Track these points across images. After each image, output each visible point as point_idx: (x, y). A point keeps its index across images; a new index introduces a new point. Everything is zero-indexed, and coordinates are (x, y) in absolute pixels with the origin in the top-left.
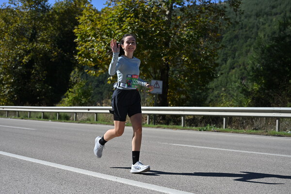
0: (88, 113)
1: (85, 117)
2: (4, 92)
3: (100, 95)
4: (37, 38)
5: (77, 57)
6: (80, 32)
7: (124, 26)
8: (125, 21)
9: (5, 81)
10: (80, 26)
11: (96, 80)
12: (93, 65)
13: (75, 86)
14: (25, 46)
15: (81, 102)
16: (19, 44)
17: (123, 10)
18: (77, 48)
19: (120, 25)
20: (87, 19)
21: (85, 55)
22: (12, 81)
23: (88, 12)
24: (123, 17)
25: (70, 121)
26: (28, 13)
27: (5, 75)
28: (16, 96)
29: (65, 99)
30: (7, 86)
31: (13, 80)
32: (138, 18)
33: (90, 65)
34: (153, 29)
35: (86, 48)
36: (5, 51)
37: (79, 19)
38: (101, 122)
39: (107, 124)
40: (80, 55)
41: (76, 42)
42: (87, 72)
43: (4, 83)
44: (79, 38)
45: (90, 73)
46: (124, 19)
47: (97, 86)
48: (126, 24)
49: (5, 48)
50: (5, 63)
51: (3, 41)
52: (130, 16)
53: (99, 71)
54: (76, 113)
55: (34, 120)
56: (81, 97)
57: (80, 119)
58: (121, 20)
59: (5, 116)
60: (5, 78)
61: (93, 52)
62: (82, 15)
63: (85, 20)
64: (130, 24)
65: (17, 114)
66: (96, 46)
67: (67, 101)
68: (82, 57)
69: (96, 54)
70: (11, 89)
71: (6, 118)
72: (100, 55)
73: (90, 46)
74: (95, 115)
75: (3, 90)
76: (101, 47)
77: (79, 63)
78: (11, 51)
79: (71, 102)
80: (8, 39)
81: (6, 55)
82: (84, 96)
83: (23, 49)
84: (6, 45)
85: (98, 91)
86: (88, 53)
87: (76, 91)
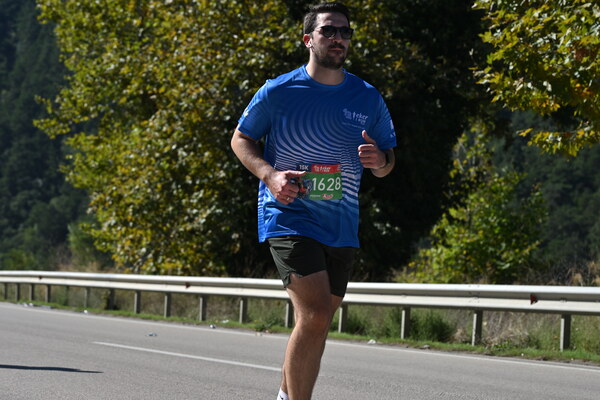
0: (527, 311)
1: (517, 330)
2: (191, 220)
3: (575, 238)
5: (486, 77)
9: (194, 178)
11: (558, 173)
12: (555, 106)
13: (472, 197)
14: (275, 33)
15: (494, 266)
18: (487, 37)
21: (521, 64)
22: (222, 174)
25: (455, 346)
27: (195, 149)
28: (235, 236)
29: (428, 253)
31: (226, 171)
33: (539, 109)
35: (522, 33)
36: (195, 54)
38: (584, 351)
40: (498, 66)
41: (482, 13)
42: (529, 136)
43: (190, 182)
45: (542, 143)
47: (564, 198)
49: (196, 43)
50: (194, 102)
51: (187, 16)
53: (581, 133)
54: (479, 311)
56: (497, 245)
57: (496, 339)
59: (194, 318)
60: (194, 165)
61: (554, 53)
65: (241, 311)
66: (568, 25)
67: (438, 263)
68: (506, 74)
69: (567, 61)
70: (218, 207)
71: (198, 324)
72: (586, 64)
73: (540, 26)
74: (563, 321)
75: (189, 210)
76: (588, 26)
77: (497, 98)
78: (218, 57)
79: (452, 267)
80: (208, 7)
81: (201, 73)
82: (509, 242)
83: (267, 49)
84: (200, 29)
85: (570, 219)
86: (532, 56)
87: (475, 218)
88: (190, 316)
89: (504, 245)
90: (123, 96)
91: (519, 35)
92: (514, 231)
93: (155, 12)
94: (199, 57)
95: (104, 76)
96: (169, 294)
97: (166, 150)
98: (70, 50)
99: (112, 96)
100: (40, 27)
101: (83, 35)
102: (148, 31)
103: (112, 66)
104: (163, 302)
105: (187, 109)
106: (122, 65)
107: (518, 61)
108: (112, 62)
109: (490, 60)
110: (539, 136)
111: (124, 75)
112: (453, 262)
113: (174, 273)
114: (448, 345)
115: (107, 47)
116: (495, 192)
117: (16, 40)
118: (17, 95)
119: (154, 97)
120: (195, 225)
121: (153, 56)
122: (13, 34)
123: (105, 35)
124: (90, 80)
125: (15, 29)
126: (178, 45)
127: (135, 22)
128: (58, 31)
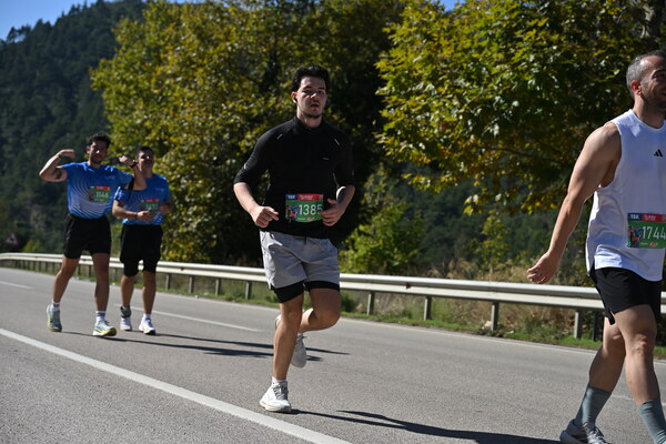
0: (406, 294)
1: (397, 306)
2: (187, 226)
3: (445, 247)
4: (280, 82)
5: (383, 139)
6: (393, 69)
7: (518, 55)
8: (521, 40)
9: (190, 197)
10: (395, 53)
11: (436, 204)
12: (427, 160)
13: (375, 218)
14: (248, 103)
15: (389, 264)
16: (233, 99)
17: (517, 9)
18: (385, 113)
19: (507, 50)
20: (416, 32)
21: (406, 132)
23: (418, 13)
24: (516, 29)
25: (356, 315)
26: (258, 14)
27: (191, 178)
28: (215, 236)
29: (346, 253)
30: (195, 208)
31: (213, 193)
32: (560, 31)
33: (417, 161)
34: (603, 63)
35: (408, 112)
36: (194, 115)
37: (393, 32)
38: (441, 322)
39: (457, 330)
40: (391, 133)
41: (382, 97)
42: (410, 178)
43: (188, 200)
44: (389, 84)
45: (418, 183)
46: (518, 34)
47: (439, 221)
48: (524, 46)
49: (196, 108)
50: (194, 146)
51: (190, 89)
52: (535, 26)
53: (443, 178)
54: (373, 293)
55: (259, 304)
56: (392, 250)
57: (383, 312)
58: (509, 36)
59: (186, 291)
60: (191, 189)
61: (428, 125)
62: (400, 21)
63: (410, 34)
64: (536, 48)
65: (218, 288)
66: (437, 108)
67: (352, 260)
68: (396, 138)
69: (436, 131)
70: (206, 217)
71: (189, 295)
72: (448, 134)
73: (419, 108)
74: (426, 301)
75: (185, 219)
76: (450, 110)
77: (389, 153)
78: (211, 118)
79: (362, 263)
80: (204, 84)
81: (198, 128)
82: (399, 248)
83: (241, 114)
84: (199, 99)
85: (442, 235)
86: (413, 127)
87: (378, 231)
88: (183, 288)
89: (396, 250)
90: (144, 140)
91: (405, 113)
92: (403, 240)
93: (169, 86)
94: (197, 117)
95: (133, 127)
96: (170, 274)
97: (173, 178)
98: (112, 108)
99: (139, 141)
100: (94, 92)
101: (121, 99)
102: (165, 98)
103: (139, 121)
104: (165, 279)
105: (187, 152)
106: (145, 120)
107: (404, 129)
108: (138, 117)
109: (386, 128)
110: (416, 179)
111: (146, 128)
112: (362, 260)
113: (174, 260)
114: (351, 314)
115: (136, 107)
116: (391, 215)
117: (78, 100)
118: (77, 137)
119: (166, 143)
120: (190, 229)
121: (167, 115)
122: (76, 96)
123: (135, 100)
124: (123, 129)
125: (77, 93)
126: (183, 108)
127: (156, 91)
128: (105, 96)
